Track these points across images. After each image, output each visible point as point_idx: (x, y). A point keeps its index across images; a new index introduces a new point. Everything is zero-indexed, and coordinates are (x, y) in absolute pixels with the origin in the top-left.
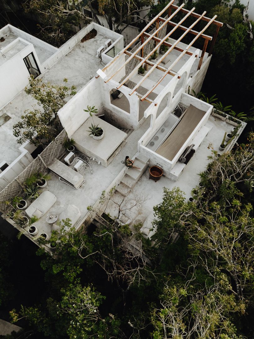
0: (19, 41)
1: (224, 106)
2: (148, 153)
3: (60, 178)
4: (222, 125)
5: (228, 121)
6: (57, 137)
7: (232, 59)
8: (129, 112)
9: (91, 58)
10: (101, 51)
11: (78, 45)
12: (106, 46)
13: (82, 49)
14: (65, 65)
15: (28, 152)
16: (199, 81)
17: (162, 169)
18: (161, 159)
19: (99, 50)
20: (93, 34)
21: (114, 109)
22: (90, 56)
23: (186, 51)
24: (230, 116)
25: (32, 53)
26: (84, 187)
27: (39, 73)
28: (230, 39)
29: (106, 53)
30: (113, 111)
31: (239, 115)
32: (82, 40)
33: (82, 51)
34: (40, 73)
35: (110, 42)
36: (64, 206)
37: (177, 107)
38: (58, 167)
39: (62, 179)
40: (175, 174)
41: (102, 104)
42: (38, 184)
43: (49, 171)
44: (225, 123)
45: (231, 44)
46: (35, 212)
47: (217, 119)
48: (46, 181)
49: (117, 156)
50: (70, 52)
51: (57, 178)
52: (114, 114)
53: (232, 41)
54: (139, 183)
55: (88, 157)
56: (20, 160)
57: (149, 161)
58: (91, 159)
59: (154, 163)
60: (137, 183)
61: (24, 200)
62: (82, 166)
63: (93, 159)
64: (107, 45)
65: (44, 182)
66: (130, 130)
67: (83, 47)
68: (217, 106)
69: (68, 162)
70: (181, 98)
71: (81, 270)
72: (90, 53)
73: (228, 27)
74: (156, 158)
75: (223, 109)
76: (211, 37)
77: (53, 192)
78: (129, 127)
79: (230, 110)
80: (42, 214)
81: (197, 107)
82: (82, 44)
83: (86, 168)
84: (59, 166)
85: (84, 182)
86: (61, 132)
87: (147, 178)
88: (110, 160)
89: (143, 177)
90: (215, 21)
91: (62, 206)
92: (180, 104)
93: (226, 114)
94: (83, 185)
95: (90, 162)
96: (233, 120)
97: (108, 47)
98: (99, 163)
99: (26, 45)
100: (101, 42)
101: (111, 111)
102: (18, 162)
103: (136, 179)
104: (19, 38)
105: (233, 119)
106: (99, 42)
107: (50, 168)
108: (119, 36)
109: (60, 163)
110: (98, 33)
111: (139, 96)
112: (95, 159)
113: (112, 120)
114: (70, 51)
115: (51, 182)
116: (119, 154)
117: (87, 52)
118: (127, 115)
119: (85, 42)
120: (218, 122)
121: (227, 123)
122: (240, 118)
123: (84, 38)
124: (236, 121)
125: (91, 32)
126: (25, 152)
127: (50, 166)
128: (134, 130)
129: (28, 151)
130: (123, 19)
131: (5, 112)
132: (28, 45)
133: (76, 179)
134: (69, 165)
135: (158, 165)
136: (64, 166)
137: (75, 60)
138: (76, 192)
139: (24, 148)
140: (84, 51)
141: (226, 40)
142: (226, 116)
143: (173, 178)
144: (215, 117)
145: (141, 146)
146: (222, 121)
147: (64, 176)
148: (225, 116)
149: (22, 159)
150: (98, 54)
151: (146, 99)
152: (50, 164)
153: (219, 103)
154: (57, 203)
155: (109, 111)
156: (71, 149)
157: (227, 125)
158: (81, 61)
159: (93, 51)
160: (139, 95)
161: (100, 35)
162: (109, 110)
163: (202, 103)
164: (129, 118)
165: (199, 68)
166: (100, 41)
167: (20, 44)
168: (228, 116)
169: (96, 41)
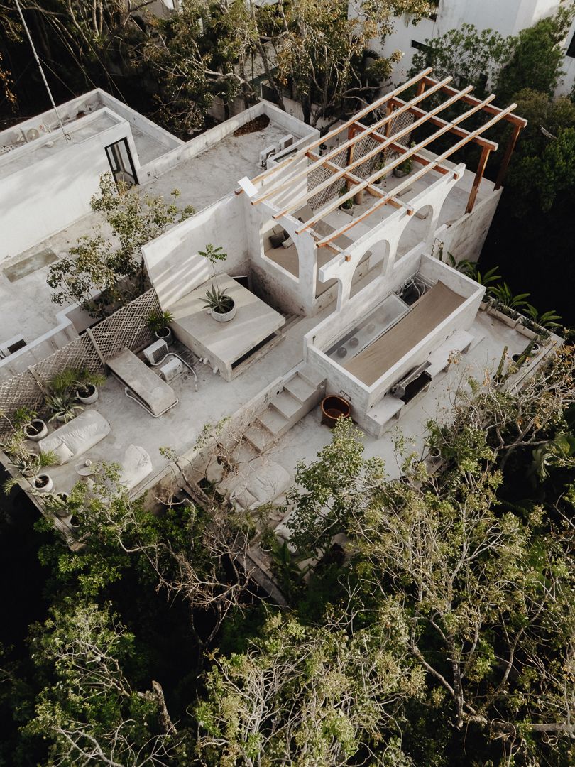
0: (105, 114)
1: (514, 294)
2: (322, 363)
3: (127, 389)
4: (507, 335)
5: (521, 328)
6: (134, 301)
7: (546, 200)
8: (296, 273)
9: (246, 166)
10: (268, 155)
11: (225, 141)
12: (280, 146)
13: (232, 148)
14: (192, 174)
15: (71, 325)
16: (469, 240)
17: (351, 406)
18: (349, 378)
19: (264, 153)
20: (262, 122)
21: (269, 265)
22: (244, 162)
23: (436, 164)
24: (525, 318)
25: (125, 140)
26: (172, 415)
27: (134, 183)
28: (544, 156)
29: (276, 160)
30: (267, 272)
31: (544, 318)
32: (235, 132)
33: (230, 152)
34: (137, 182)
35: (292, 139)
36: (122, 447)
37: (408, 284)
38: (127, 366)
39: (132, 391)
40: (375, 420)
41: (247, 254)
42: (77, 394)
43: (109, 372)
44: (513, 332)
45: (546, 168)
46: (57, 448)
47: (497, 321)
48: (96, 391)
49: (258, 364)
50: (207, 152)
51: (122, 389)
52: (268, 278)
53: (548, 161)
54: (298, 429)
55: (197, 356)
56: (52, 337)
57: (325, 383)
58: (201, 360)
59: (334, 390)
60: (292, 428)
61: (42, 421)
62: (179, 371)
63: (205, 362)
64: (283, 146)
65: (92, 390)
66: (298, 316)
67: (235, 145)
68: (498, 292)
69: (152, 360)
70: (420, 266)
71: (119, 576)
72: (246, 157)
73: (542, 133)
74: (339, 377)
75: (511, 301)
76: (496, 145)
77: (105, 416)
78: (297, 311)
79: (526, 303)
80: (72, 454)
81: (452, 287)
82: (234, 140)
83: (186, 378)
84: (129, 363)
85: (175, 405)
86: (146, 293)
87: (316, 421)
88: (241, 368)
89: (307, 417)
90: (511, 114)
91: (117, 446)
92: (417, 278)
93: (518, 314)
94: (172, 410)
95: (197, 368)
96: (531, 327)
97: (285, 147)
98: (215, 371)
99: (115, 122)
100: (274, 140)
101: (264, 272)
102: (47, 340)
103: (289, 417)
104: (106, 109)
105: (533, 326)
106: (269, 139)
107: (112, 364)
108: (311, 132)
109: (132, 358)
110: (272, 123)
111: (316, 239)
112: (208, 361)
113: (265, 291)
114: (206, 150)
115: (108, 394)
116: (262, 360)
117: (242, 156)
118: (293, 282)
119: (241, 137)
120: (498, 327)
121: (518, 332)
122: (548, 324)
123: (240, 128)
124: (538, 331)
125: (257, 119)
126: (66, 323)
127: (111, 361)
128: (304, 317)
129: (71, 322)
130: (328, 103)
131: (50, 246)
132: (119, 122)
133: (158, 395)
134: (153, 366)
135: (342, 395)
136: (140, 364)
137: (214, 167)
138: (154, 422)
139: (66, 315)
140: (236, 152)
141: (535, 157)
142: (518, 317)
143: (372, 430)
144: (494, 317)
145: (310, 346)
146: (508, 328)
147: (135, 385)
148: (516, 318)
149: (55, 337)
150: (261, 160)
151: (329, 246)
152: (111, 358)
153: (503, 286)
154: (109, 439)
155: (259, 272)
156: (163, 333)
157: (517, 337)
158: (224, 170)
159: (253, 154)
160: (317, 235)
161: (274, 127)
162: (259, 268)
163: (461, 280)
164: (297, 289)
165: (469, 210)
166: (273, 137)
167: (105, 120)
168: (522, 318)
169: (264, 137)
